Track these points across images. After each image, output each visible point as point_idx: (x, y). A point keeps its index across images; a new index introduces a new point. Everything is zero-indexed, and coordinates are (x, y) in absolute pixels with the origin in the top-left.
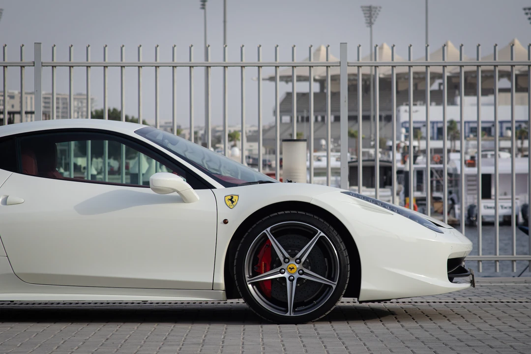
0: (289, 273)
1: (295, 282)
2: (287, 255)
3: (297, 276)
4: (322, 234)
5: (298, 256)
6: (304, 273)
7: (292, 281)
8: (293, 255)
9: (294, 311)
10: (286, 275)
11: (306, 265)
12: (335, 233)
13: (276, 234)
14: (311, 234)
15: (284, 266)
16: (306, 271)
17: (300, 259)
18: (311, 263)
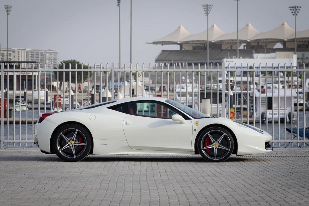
0: (215, 146)
1: (217, 149)
2: (214, 141)
3: (217, 147)
4: (225, 134)
5: (218, 141)
6: (220, 146)
7: (216, 149)
8: (216, 141)
9: (216, 158)
10: (214, 147)
11: (220, 144)
12: (229, 134)
13: (211, 134)
14: (222, 134)
15: (213, 144)
16: (220, 145)
17: (218, 142)
18: (222, 143)
